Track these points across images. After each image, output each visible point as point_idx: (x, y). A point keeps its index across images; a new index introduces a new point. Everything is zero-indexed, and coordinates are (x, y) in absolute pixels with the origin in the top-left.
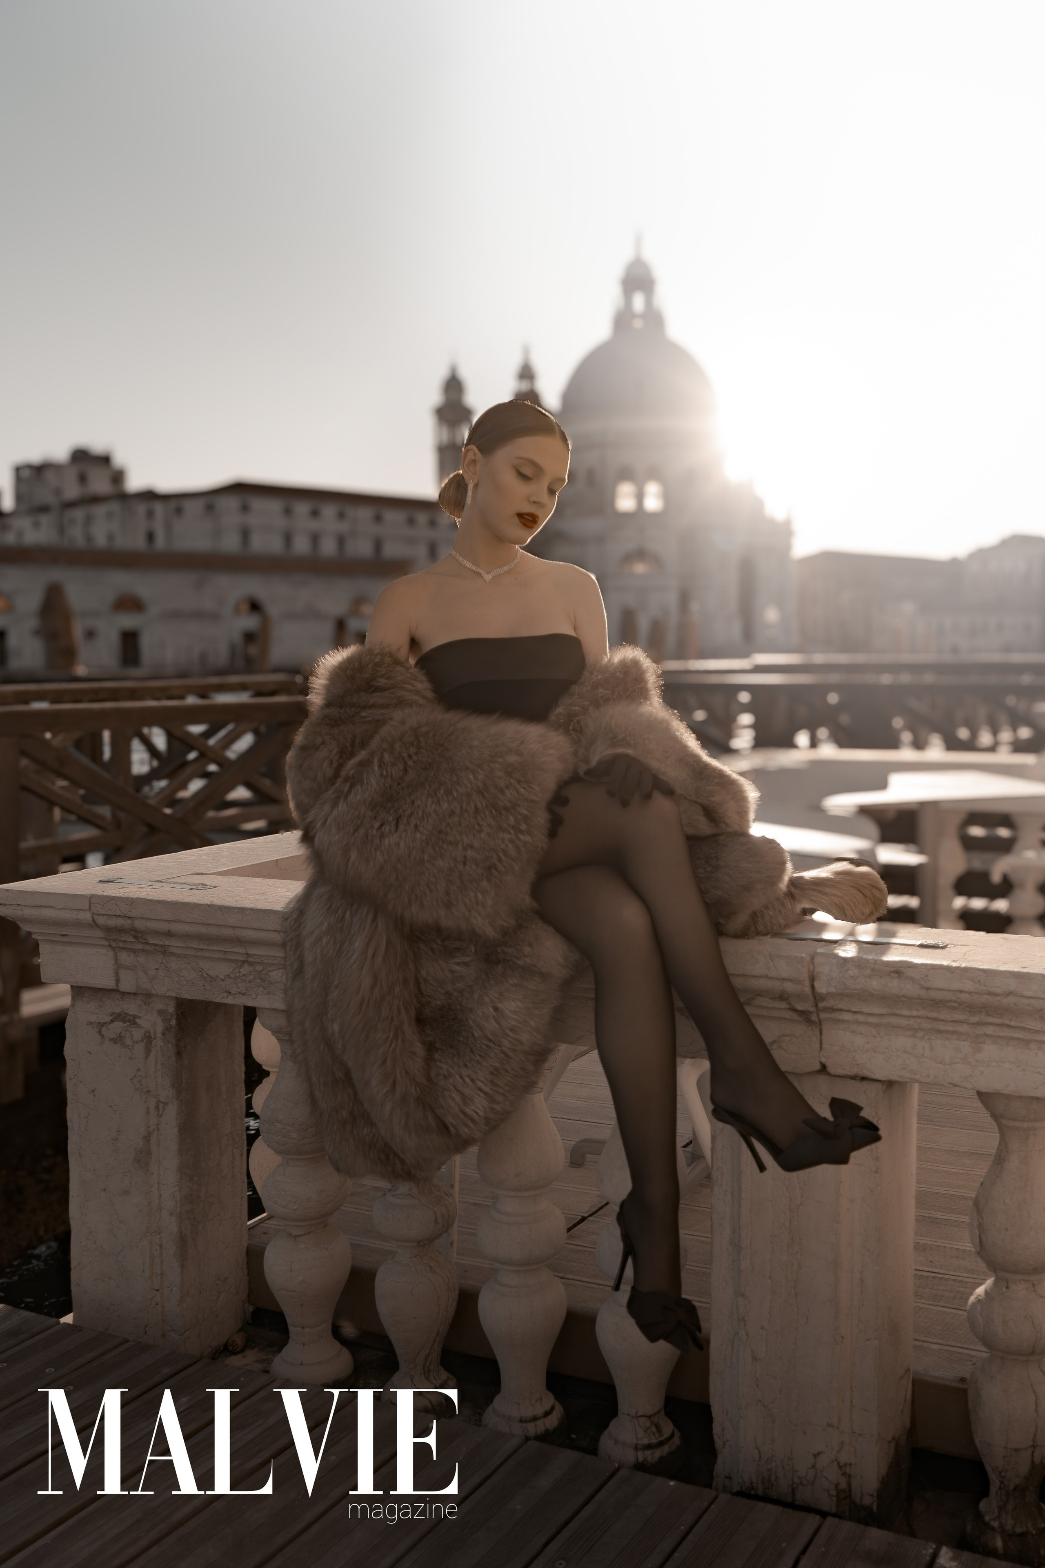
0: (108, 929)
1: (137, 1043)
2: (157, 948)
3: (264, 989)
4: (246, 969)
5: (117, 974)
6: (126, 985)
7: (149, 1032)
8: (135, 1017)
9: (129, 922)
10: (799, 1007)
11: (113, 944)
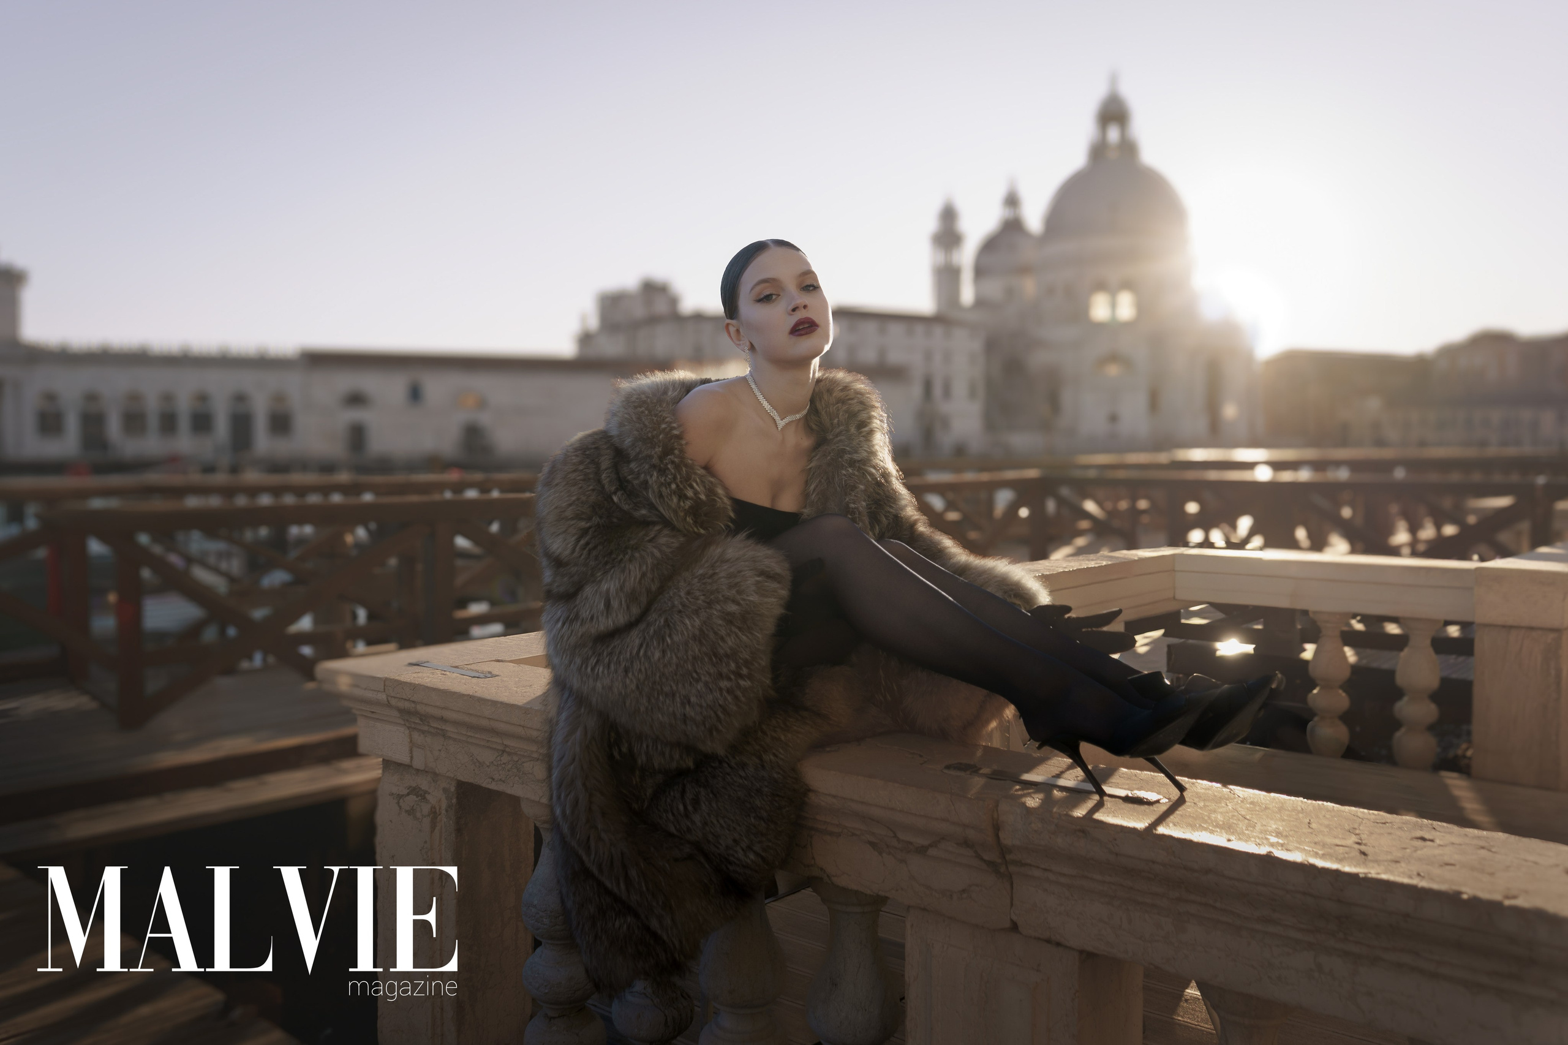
0: (402, 711)
1: (425, 817)
2: (438, 731)
3: (520, 778)
4: (505, 758)
5: (411, 751)
6: (418, 763)
7: (435, 808)
8: (426, 792)
9: (413, 705)
10: (986, 858)
11: (407, 724)
